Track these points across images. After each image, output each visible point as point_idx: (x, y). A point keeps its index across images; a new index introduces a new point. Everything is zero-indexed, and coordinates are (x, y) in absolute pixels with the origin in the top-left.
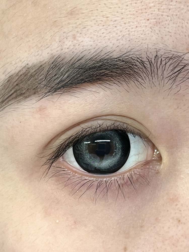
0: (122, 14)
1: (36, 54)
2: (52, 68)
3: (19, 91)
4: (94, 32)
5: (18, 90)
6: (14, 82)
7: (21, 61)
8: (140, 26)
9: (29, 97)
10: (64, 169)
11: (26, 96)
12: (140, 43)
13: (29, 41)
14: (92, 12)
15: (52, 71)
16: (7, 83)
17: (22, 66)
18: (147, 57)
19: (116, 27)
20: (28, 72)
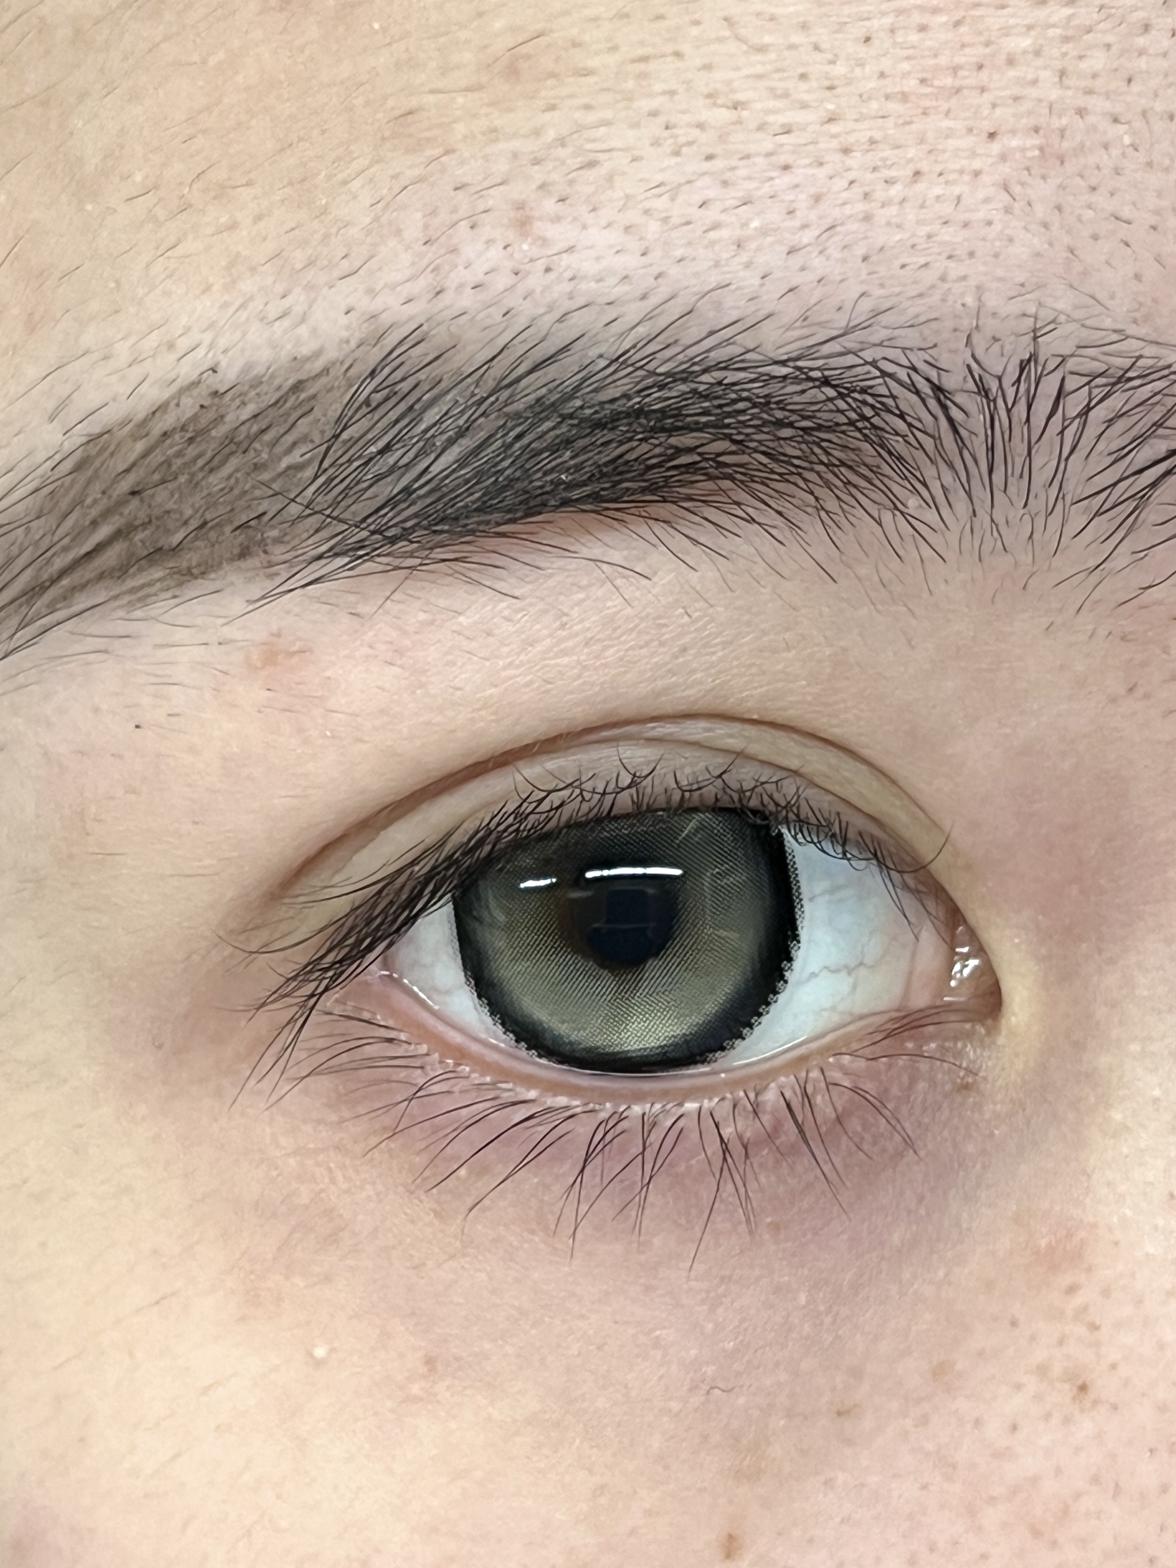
0: (831, 88)
1: (273, 312)
2: (368, 405)
3: (147, 532)
4: (649, 194)
5: (137, 522)
6: (119, 474)
7: (171, 346)
8: (938, 168)
9: (203, 573)
10: (392, 1034)
11: (189, 569)
12: (929, 277)
13: (233, 226)
14: (642, 67)
15: (365, 423)
16: (69, 478)
17: (179, 380)
18: (969, 367)
19: (786, 168)
20: (211, 415)
